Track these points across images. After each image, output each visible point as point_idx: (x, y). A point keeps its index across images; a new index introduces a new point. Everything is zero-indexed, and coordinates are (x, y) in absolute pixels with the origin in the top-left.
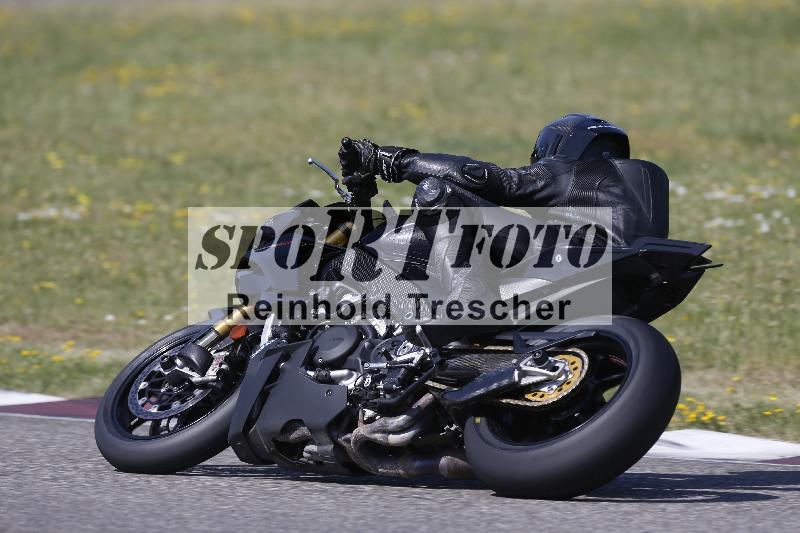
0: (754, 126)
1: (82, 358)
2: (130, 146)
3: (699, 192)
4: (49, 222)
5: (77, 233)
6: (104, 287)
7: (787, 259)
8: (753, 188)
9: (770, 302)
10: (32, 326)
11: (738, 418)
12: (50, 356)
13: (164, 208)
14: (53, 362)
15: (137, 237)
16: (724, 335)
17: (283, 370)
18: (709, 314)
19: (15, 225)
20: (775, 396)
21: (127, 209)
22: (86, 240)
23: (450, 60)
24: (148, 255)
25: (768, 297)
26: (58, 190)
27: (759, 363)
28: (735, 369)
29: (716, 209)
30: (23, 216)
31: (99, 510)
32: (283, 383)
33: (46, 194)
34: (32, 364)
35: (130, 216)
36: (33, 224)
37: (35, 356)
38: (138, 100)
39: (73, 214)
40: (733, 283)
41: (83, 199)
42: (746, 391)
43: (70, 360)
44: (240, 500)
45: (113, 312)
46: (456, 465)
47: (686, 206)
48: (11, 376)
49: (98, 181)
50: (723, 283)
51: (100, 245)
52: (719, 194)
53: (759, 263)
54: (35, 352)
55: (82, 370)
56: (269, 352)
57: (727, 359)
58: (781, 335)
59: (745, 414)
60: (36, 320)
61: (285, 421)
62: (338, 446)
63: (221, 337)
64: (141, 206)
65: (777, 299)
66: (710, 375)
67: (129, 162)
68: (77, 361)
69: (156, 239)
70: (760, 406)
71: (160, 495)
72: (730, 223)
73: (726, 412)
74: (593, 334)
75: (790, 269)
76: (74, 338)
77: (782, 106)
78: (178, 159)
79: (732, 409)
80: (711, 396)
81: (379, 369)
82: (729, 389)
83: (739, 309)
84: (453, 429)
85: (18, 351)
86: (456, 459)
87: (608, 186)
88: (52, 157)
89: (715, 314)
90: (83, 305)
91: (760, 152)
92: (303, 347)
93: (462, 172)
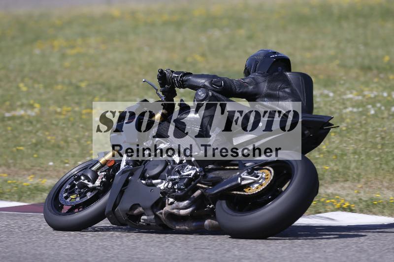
0: (367, 62)
1: (37, 184)
2: (59, 79)
3: (340, 95)
4: (21, 117)
5: (35, 123)
6: (47, 148)
7: (384, 127)
8: (366, 93)
9: (376, 148)
10: (12, 168)
11: (361, 205)
12: (22, 183)
13: (77, 109)
14: (23, 186)
15: (64, 123)
16: (353, 165)
17: (131, 180)
18: (346, 155)
19: (3, 119)
20: (378, 194)
21: (59, 110)
22: (39, 126)
23: (217, 33)
24: (69, 133)
25: (374, 146)
26: (25, 101)
27: (371, 178)
28: (359, 181)
29: (348, 103)
30: (7, 115)
31: (47, 258)
33: (19, 103)
34: (13, 187)
35: (60, 113)
36: (13, 118)
37: (14, 183)
38: (63, 56)
39: (32, 113)
40: (357, 139)
41: (37, 105)
42: (365, 192)
43: (32, 185)
44: (116, 251)
45: (53, 161)
47: (334, 102)
48: (3, 193)
49: (44, 97)
50: (352, 140)
51: (46, 128)
52: (350, 96)
53: (370, 129)
54: (14, 181)
55: (37, 189)
56: (124, 172)
57: (355, 176)
58: (381, 164)
59: (364, 203)
60: (15, 166)
61: (131, 205)
62: (157, 216)
63: (103, 166)
64: (65, 108)
65: (379, 146)
66: (347, 185)
67: (59, 87)
68: (36, 185)
69: (73, 124)
70: (372, 199)
71: (77, 250)
72: (355, 110)
73: (355, 203)
74: (276, 160)
75: (385, 132)
76: (34, 174)
77: (380, 52)
78: (83, 85)
79: (358, 201)
80: (347, 195)
81: (175, 179)
82: (356, 191)
83: (360, 152)
84: (211, 207)
85: (6, 181)
87: (284, 88)
88: (21, 85)
89: (349, 155)
90: (38, 157)
91: (370, 75)
92: (140, 169)
93: (211, 83)
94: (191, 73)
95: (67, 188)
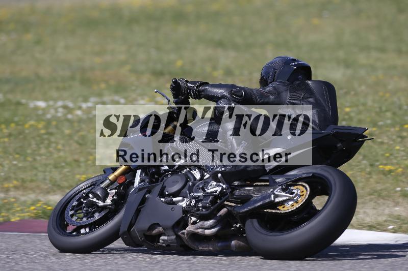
17: (148, 198)
32: (148, 204)
46: (239, 244)
56: (140, 189)
61: (150, 224)
62: (178, 237)
63: (112, 182)
74: (311, 175)
77: (173, 57)
81: (199, 196)
84: (238, 226)
86: (239, 242)
87: (308, 98)
92: (158, 187)
93: (231, 94)
94: (208, 83)
95: (74, 204)
